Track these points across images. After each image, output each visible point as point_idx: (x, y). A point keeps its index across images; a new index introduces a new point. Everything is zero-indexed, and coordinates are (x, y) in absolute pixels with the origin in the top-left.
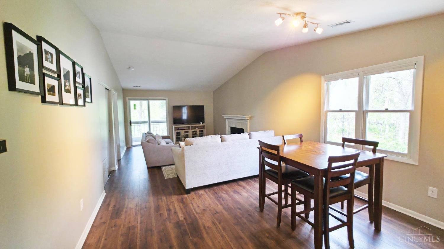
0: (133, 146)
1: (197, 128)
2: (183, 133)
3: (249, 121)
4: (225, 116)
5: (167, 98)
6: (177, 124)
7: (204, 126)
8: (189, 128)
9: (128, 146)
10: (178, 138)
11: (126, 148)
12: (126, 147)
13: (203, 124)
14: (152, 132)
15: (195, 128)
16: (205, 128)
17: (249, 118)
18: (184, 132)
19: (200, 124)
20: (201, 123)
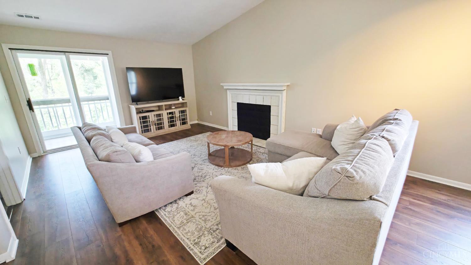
0: (47, 153)
1: (173, 107)
2: (152, 117)
3: (284, 93)
4: (226, 86)
5: (110, 52)
6: (138, 103)
7: (186, 103)
8: (160, 108)
9: (36, 155)
10: (145, 127)
11: (31, 159)
12: (31, 157)
13: (183, 100)
14: (88, 120)
15: (170, 107)
16: (186, 107)
17: (285, 88)
18: (154, 115)
19: (179, 100)
20: (180, 98)
